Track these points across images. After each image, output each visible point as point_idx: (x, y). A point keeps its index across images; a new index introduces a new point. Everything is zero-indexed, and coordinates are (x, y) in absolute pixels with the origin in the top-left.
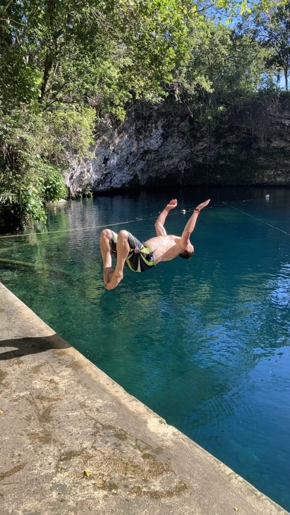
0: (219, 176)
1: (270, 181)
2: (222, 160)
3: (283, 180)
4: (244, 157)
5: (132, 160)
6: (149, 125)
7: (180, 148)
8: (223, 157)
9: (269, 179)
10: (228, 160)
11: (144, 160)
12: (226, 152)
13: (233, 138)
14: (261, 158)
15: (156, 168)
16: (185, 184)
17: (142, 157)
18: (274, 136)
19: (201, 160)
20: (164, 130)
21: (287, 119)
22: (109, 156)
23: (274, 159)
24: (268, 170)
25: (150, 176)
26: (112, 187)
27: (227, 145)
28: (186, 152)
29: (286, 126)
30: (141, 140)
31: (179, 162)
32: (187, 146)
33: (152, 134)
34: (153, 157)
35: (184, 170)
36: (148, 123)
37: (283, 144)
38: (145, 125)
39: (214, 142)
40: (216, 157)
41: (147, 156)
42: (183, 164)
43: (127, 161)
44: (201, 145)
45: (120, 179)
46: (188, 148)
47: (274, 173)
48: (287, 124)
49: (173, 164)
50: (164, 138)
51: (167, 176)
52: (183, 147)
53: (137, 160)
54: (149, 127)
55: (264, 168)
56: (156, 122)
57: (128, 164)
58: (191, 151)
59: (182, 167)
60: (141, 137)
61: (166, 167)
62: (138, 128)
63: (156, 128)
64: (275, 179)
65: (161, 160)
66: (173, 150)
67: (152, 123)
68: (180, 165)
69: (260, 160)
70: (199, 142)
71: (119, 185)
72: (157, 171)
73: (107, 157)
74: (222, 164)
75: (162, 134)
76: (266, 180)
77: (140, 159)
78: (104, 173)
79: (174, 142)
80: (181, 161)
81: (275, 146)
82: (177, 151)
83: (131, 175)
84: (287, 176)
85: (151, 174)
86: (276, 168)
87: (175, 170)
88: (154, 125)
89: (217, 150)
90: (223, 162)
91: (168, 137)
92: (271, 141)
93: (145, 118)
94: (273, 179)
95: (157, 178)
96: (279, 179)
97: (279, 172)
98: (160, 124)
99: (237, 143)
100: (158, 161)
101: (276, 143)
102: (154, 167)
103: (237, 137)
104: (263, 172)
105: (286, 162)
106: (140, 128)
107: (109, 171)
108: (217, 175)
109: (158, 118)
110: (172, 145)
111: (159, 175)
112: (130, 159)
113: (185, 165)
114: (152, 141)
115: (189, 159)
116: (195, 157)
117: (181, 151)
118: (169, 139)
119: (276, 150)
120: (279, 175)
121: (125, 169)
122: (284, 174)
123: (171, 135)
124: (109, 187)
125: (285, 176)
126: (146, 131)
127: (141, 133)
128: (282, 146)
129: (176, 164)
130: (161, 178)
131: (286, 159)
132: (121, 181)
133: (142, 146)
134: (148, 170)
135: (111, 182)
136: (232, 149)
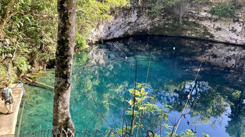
0: (166, 32)
1: (189, 36)
2: (167, 25)
3: (195, 36)
4: (177, 25)
5: (123, 26)
6: (130, 12)
7: (147, 20)
8: (167, 24)
9: (189, 35)
10: (170, 26)
11: (129, 26)
12: (168, 22)
13: (171, 17)
14: (185, 25)
15: (137, 28)
16: (151, 34)
17: (128, 25)
18: (190, 17)
19: (157, 25)
20: (138, 14)
21: (194, 10)
22: (110, 26)
23: (191, 27)
24: (188, 31)
25: (134, 31)
26: (114, 37)
27: (168, 20)
28: (150, 22)
29: (193, 13)
30: (127, 18)
31: (147, 26)
32: (150, 19)
33: (132, 16)
34: (133, 24)
35: (150, 29)
36: (130, 11)
37: (194, 21)
38: (128, 12)
39: (162, 18)
40: (164, 24)
41: (131, 24)
42: (149, 26)
43: (120, 27)
44: (156, 19)
45: (118, 34)
46: (150, 20)
47: (191, 32)
48: (194, 13)
49: (144, 26)
50: (138, 17)
51: (142, 31)
52: (148, 20)
53: (126, 26)
54: (130, 13)
55: (187, 30)
56: (134, 11)
57: (121, 28)
58: (152, 21)
59: (149, 28)
60: (127, 17)
61: (141, 28)
62: (125, 13)
63: (134, 13)
64: (191, 35)
65: (139, 25)
66: (143, 21)
67: (132, 11)
68: (148, 27)
69: (184, 26)
70: (156, 18)
71: (117, 36)
72: (137, 29)
73: (110, 27)
74: (167, 27)
75: (137, 15)
76: (187, 35)
77: (127, 25)
78: (109, 33)
79: (143, 18)
80: (148, 25)
81: (191, 21)
82: (145, 21)
83: (123, 32)
84: (196, 34)
85: (135, 30)
86: (192, 30)
87: (145, 29)
88: (133, 12)
89: (164, 21)
90: (167, 26)
91: (140, 16)
92: (189, 19)
93: (128, 10)
94: (190, 35)
95: (138, 32)
96: (193, 35)
97: (193, 32)
98: (135, 11)
99: (173, 19)
100: (137, 25)
101: (191, 20)
102: (135, 28)
103: (173, 16)
104: (186, 31)
105: (196, 28)
106: (126, 14)
107: (111, 32)
108: (166, 31)
109: (134, 9)
110: (143, 19)
111: (138, 31)
112: (122, 26)
113: (150, 27)
114: (132, 19)
115: (152, 25)
116: (154, 24)
117: (148, 21)
118: (141, 17)
119: (191, 23)
120: (193, 33)
121: (120, 30)
122: (195, 33)
123: (142, 16)
124: (113, 38)
125: (195, 34)
126: (129, 15)
127: (126, 16)
128: (193, 21)
129: (146, 27)
130: (140, 32)
131: (196, 27)
132: (118, 35)
133: (127, 21)
134: (133, 29)
135: (113, 35)
136: (171, 21)
